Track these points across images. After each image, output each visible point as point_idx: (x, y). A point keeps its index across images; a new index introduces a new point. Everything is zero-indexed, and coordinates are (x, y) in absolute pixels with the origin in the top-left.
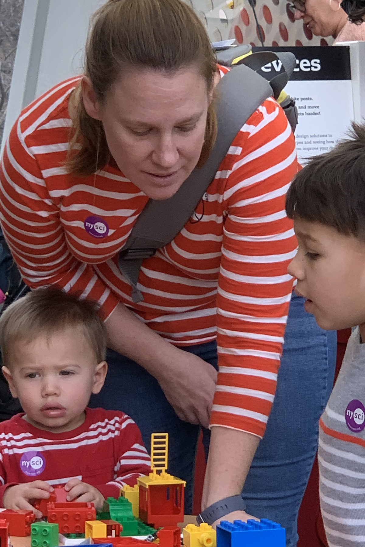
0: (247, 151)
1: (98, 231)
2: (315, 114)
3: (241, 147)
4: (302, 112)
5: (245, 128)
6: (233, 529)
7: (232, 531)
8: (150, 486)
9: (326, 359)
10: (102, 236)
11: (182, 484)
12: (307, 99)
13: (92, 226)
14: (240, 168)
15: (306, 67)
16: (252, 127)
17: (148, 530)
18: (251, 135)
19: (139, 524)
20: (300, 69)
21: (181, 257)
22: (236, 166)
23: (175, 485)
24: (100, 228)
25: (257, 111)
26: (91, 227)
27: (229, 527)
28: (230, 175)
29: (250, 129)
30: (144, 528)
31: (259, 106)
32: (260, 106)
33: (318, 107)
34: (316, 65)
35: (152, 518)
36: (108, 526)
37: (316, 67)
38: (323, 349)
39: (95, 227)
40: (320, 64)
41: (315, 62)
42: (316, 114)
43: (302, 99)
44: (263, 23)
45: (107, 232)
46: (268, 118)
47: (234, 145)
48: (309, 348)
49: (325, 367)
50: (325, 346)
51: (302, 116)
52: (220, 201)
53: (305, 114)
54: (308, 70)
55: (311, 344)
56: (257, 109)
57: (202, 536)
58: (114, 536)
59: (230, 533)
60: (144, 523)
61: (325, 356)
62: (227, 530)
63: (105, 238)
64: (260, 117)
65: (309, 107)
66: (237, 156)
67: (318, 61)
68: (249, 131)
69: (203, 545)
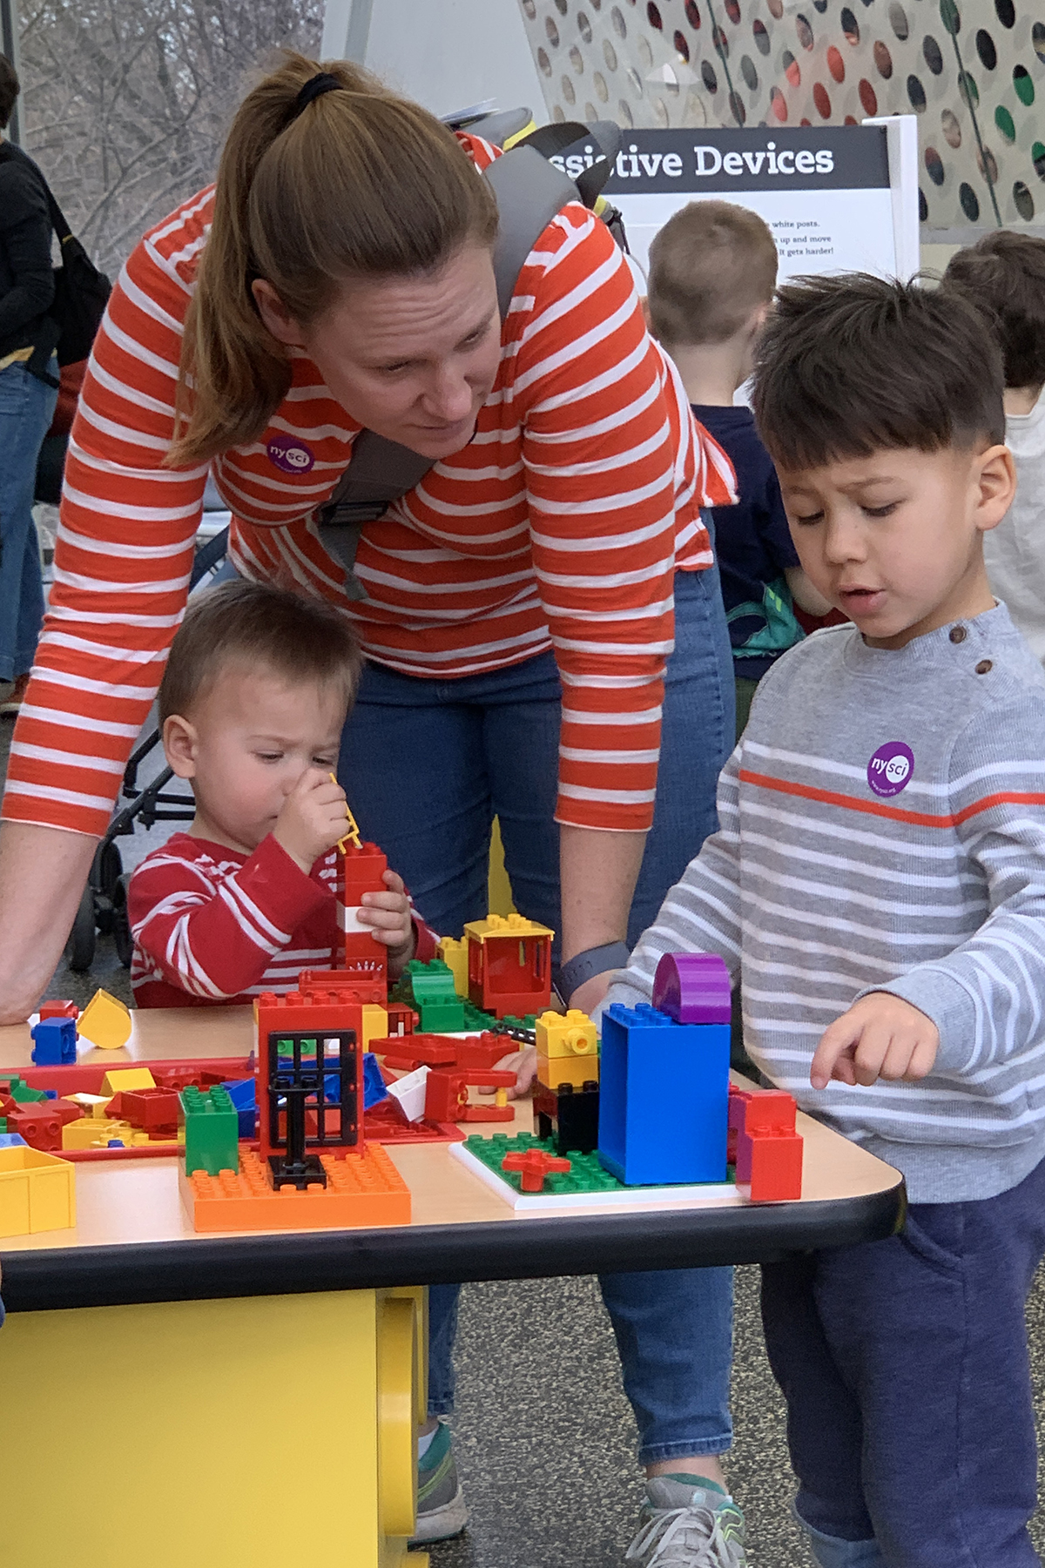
0: (546, 303)
1: (293, 462)
2: (823, 251)
3: (531, 294)
4: (799, 249)
5: (533, 259)
6: (633, 1023)
7: (632, 1024)
8: (487, 939)
9: (718, 698)
10: (300, 471)
11: (546, 938)
12: (808, 224)
13: (282, 454)
14: (535, 336)
15: (806, 166)
16: (548, 255)
17: (483, 1021)
18: (547, 271)
19: (466, 1009)
20: (796, 170)
21: (435, 512)
22: (529, 332)
23: (536, 937)
24: (298, 458)
25: (551, 226)
26: (279, 454)
27: (626, 1018)
28: (520, 349)
29: (548, 260)
30: (477, 1018)
31: (553, 217)
32: (557, 216)
33: (829, 239)
34: (825, 161)
35: (490, 1000)
36: (389, 1015)
37: (825, 166)
38: (713, 680)
39: (287, 455)
40: (831, 159)
41: (824, 157)
42: (825, 251)
43: (799, 225)
44: (741, 88)
45: (311, 464)
46: (576, 236)
47: (518, 295)
48: (688, 680)
49: (719, 713)
50: (715, 674)
51: (800, 256)
52: (510, 400)
53: (804, 252)
54: (811, 170)
55: (690, 674)
56: (550, 222)
57: (570, 1033)
58: (401, 1033)
59: (625, 1031)
60: (477, 1008)
61: (716, 693)
62: (623, 1024)
63: (306, 475)
64: (560, 235)
65: (813, 239)
66: (527, 312)
67: (829, 154)
68: (544, 264)
69: (572, 1050)
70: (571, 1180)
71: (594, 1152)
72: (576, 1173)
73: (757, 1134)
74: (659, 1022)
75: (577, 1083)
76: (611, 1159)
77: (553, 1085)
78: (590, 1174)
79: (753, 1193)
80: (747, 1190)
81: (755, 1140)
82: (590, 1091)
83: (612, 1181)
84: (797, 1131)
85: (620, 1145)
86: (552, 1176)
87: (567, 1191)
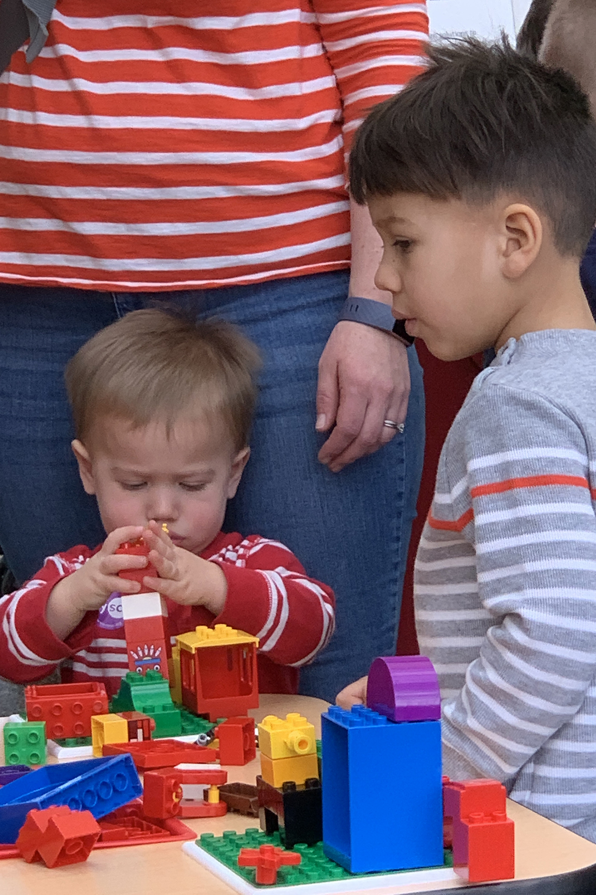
6: (352, 724)
7: (351, 726)
8: (198, 649)
11: (252, 643)
17: (198, 725)
19: (182, 715)
23: (241, 645)
27: (345, 720)
30: (192, 722)
35: (203, 705)
57: (291, 735)
58: (140, 738)
59: (346, 731)
60: (191, 713)
62: (340, 723)
69: (294, 751)
70: (301, 872)
71: (319, 844)
72: (305, 865)
73: (472, 821)
74: (375, 722)
75: (300, 781)
76: (337, 850)
77: (277, 784)
78: (317, 864)
79: (470, 875)
80: (465, 872)
81: (470, 826)
82: (312, 788)
83: (340, 870)
84: (508, 816)
85: (345, 837)
86: (284, 868)
87: (297, 882)
